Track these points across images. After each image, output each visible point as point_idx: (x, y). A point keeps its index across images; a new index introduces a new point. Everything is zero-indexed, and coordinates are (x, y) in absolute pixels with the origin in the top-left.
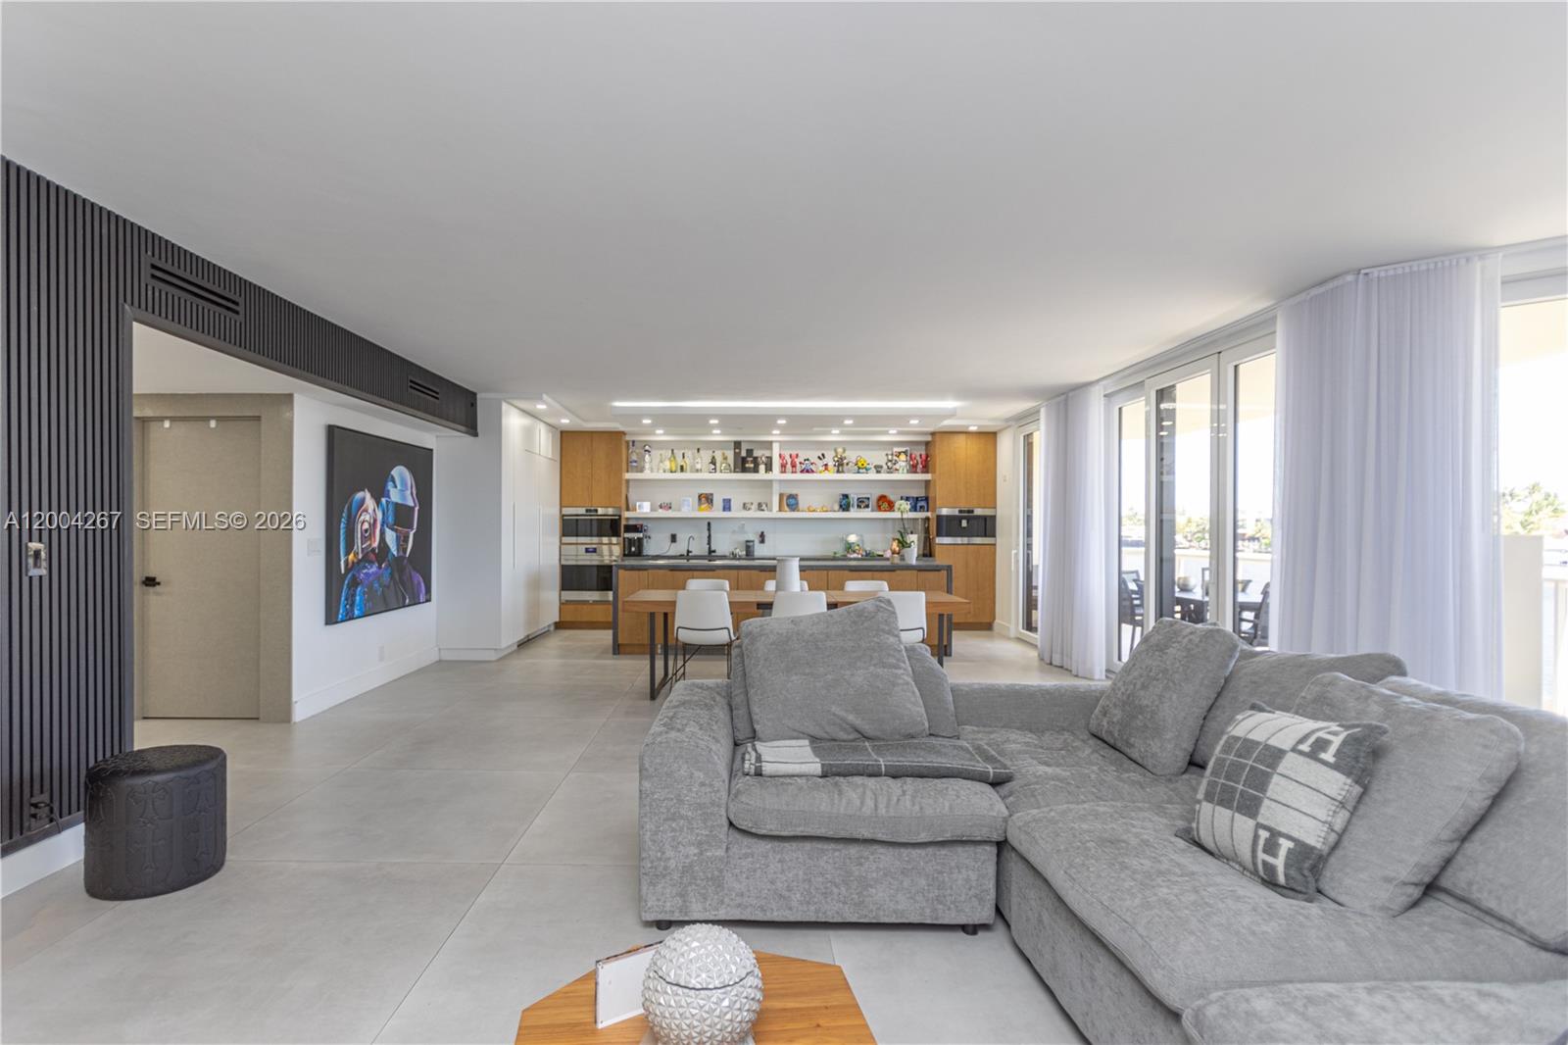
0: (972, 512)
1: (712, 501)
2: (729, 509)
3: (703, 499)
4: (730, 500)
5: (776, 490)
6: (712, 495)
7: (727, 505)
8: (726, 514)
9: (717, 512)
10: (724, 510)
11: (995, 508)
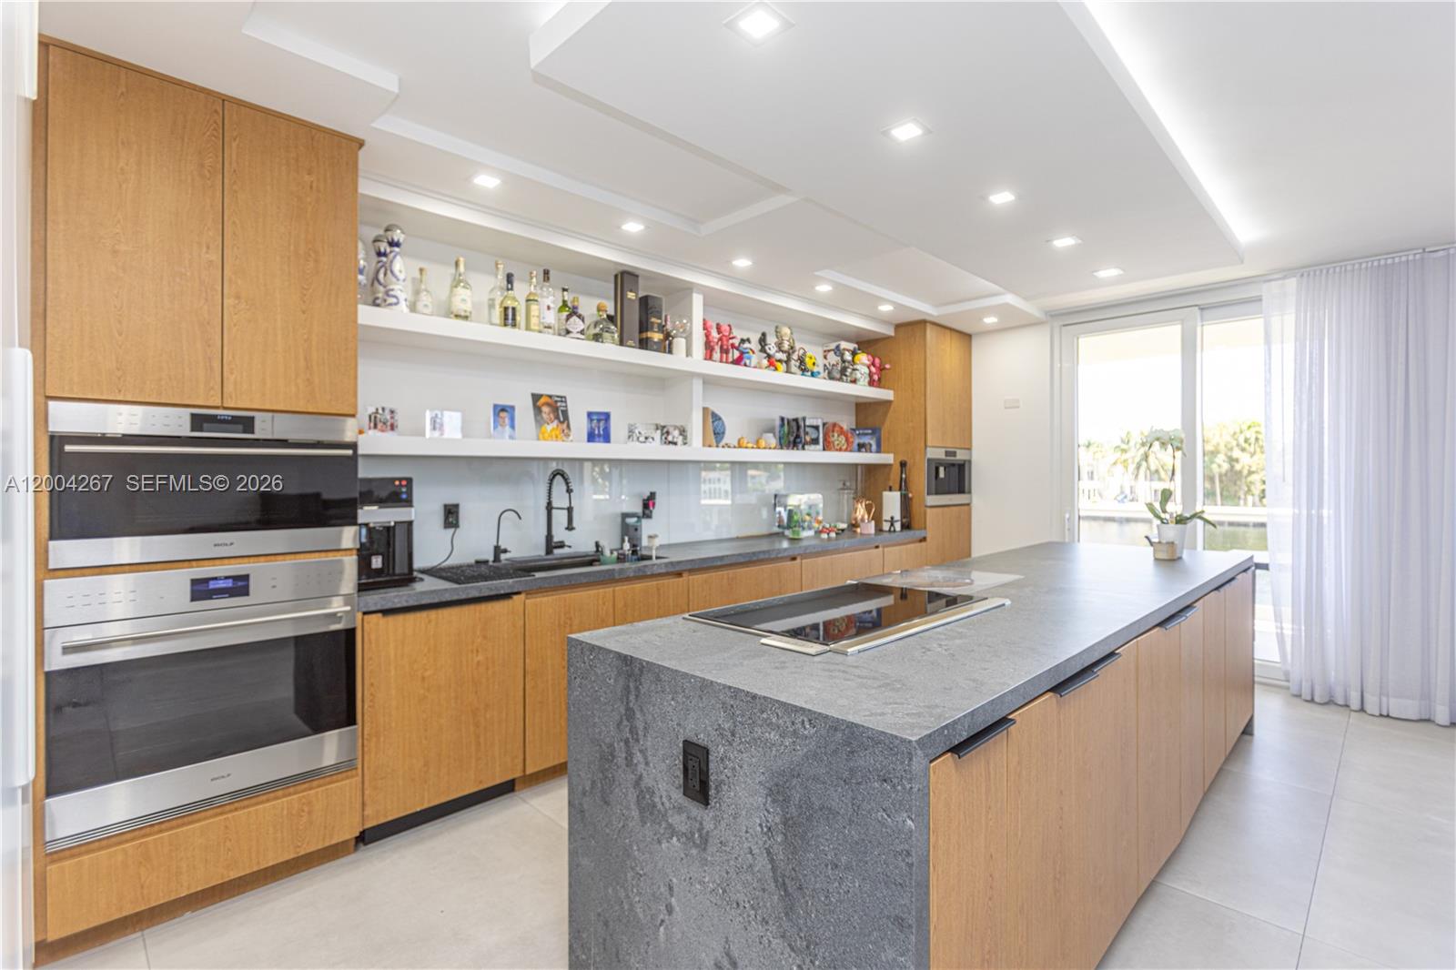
0: (954, 454)
1: (565, 413)
2: (607, 439)
3: (546, 409)
4: (607, 416)
5: (698, 399)
6: (563, 399)
7: (600, 428)
8: (598, 450)
9: (576, 446)
10: (591, 437)
11: (970, 449)
